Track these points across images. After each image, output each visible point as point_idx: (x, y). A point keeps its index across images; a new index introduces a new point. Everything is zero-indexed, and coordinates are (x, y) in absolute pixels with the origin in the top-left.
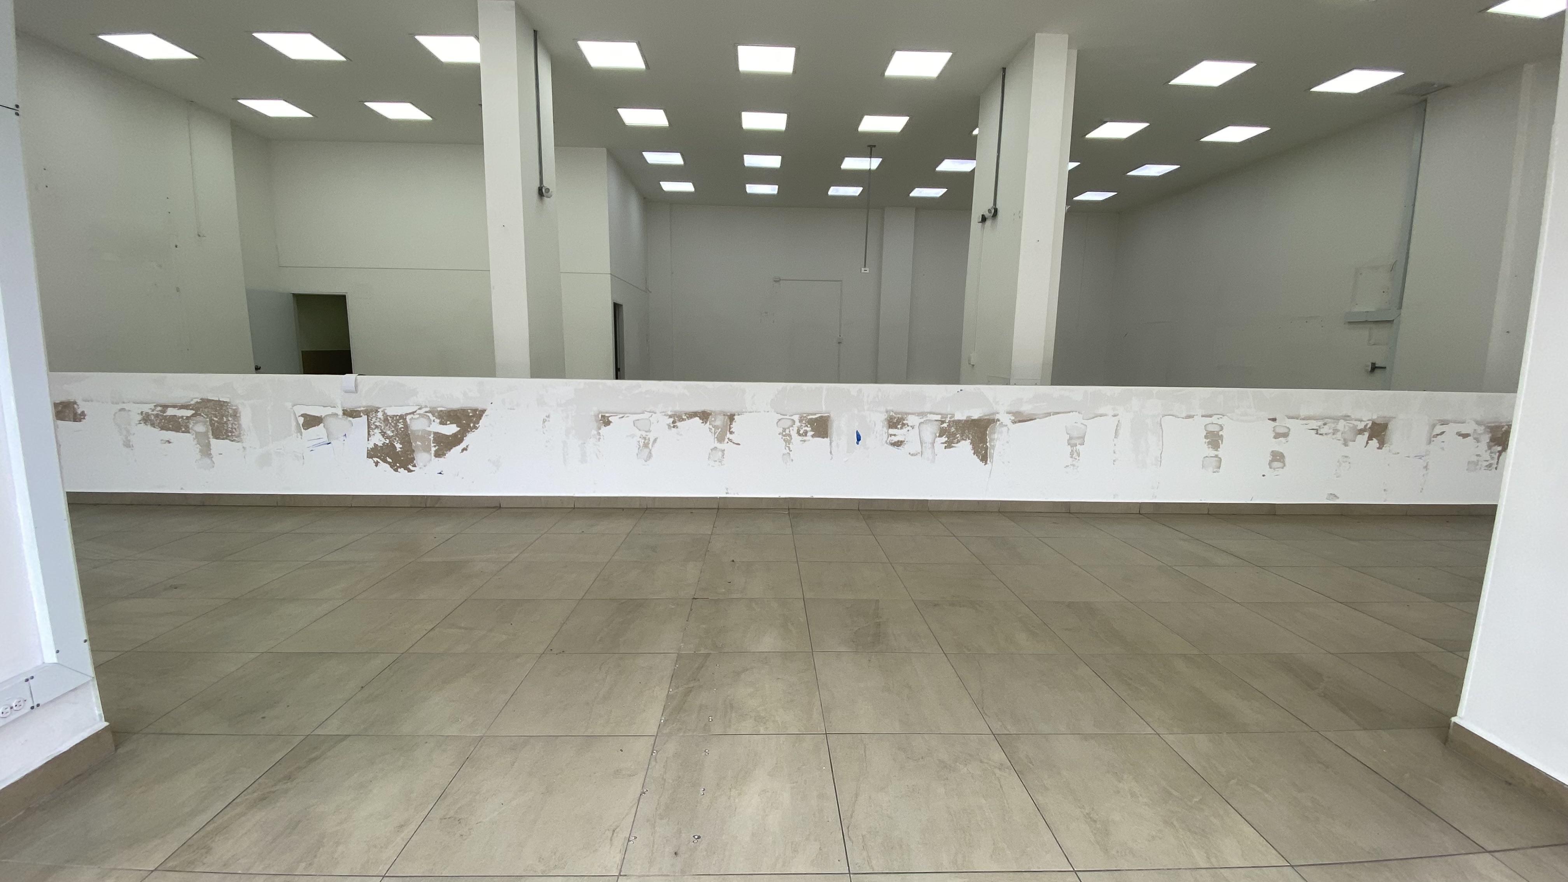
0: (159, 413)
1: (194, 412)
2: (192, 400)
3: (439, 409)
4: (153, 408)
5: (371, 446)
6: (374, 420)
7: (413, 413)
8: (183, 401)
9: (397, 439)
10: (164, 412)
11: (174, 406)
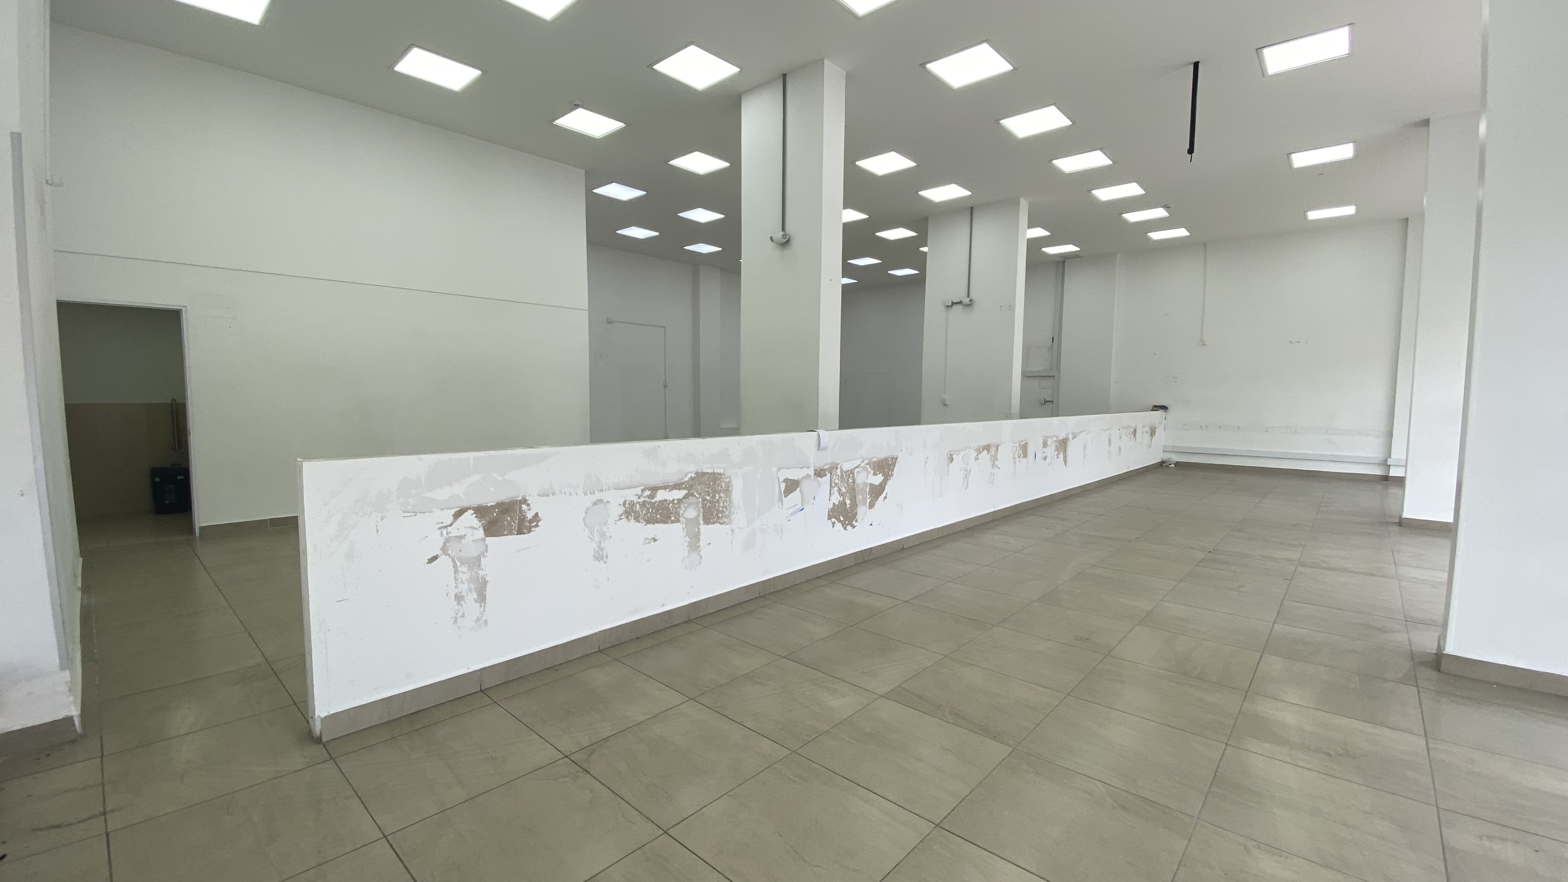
0: (647, 499)
1: (686, 492)
2: (686, 476)
3: (874, 460)
4: (640, 493)
5: (831, 506)
6: (834, 477)
7: (858, 467)
8: (674, 479)
9: (848, 495)
10: (652, 496)
11: (665, 487)
